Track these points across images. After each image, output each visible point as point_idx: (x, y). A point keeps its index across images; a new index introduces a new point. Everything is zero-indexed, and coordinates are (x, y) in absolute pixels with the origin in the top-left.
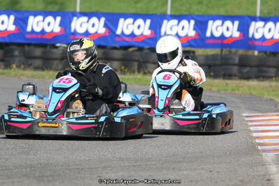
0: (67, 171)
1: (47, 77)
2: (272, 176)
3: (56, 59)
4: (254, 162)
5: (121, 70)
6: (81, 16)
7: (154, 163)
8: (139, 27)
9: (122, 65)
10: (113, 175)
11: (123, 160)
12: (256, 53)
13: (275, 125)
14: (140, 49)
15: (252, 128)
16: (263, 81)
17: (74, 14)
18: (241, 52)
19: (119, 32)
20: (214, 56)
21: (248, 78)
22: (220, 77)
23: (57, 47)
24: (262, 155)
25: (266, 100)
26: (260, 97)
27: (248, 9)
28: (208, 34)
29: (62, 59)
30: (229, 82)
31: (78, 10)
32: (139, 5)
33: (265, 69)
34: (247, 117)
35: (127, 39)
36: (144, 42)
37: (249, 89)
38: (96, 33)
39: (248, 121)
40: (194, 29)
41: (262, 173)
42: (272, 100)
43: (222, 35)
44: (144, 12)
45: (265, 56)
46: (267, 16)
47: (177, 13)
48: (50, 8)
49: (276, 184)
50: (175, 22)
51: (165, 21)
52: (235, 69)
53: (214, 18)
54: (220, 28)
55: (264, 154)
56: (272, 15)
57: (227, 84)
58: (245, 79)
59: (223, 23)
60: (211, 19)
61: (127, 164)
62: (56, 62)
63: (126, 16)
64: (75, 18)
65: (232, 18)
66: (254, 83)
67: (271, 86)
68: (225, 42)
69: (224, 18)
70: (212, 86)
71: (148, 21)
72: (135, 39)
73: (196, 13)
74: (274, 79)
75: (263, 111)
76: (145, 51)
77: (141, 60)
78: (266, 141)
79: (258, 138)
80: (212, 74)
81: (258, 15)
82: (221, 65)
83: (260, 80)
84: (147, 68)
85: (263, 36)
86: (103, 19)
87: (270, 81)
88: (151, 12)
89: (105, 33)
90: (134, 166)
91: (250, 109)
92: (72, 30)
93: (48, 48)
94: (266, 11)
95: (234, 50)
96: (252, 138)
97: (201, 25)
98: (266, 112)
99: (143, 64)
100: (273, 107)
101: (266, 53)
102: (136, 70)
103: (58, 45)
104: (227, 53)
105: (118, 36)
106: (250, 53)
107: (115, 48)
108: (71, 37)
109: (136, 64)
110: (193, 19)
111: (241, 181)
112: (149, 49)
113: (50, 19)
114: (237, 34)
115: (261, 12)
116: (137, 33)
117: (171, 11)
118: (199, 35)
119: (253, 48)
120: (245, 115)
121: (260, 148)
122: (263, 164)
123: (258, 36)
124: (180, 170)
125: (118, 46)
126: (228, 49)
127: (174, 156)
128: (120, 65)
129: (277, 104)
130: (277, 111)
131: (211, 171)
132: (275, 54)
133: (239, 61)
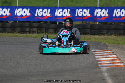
0: (14, 77)
1: (4, 36)
2: (105, 78)
4: (97, 71)
5: (38, 32)
6: (19, 8)
8: (45, 12)
11: (39, 72)
12: (98, 23)
13: (106, 55)
14: (46, 22)
15: (96, 57)
17: (16, 7)
18: (91, 23)
19: (36, 15)
20: (79, 25)
21: (94, 35)
24: (101, 69)
25: (102, 44)
26: (100, 43)
27: (94, 4)
28: (76, 15)
29: (10, 28)
31: (18, 6)
32: (45, 3)
33: (102, 30)
35: (40, 18)
37: (95, 39)
38: (26, 15)
39: (94, 53)
40: (70, 13)
41: (101, 77)
42: (105, 44)
44: (47, 6)
45: (101, 24)
46: (102, 6)
47: (62, 6)
48: (5, 5)
49: (107, 81)
50: (61, 10)
51: (57, 10)
52: (88, 31)
53: (79, 8)
54: (81, 12)
55: (102, 68)
56: (104, 6)
57: (85, 37)
60: (77, 9)
61: (40, 74)
62: (8, 29)
63: (39, 8)
64: (16, 9)
65: (87, 8)
66: (97, 36)
67: (104, 38)
68: (84, 18)
69: (83, 8)
71: (49, 10)
72: (44, 18)
73: (71, 6)
74: (106, 34)
75: (101, 49)
76: (48, 23)
77: (46, 27)
78: (103, 62)
79: (99, 61)
81: (98, 6)
82: (82, 29)
83: (100, 35)
84: (49, 31)
87: (104, 36)
88: (50, 6)
89: (30, 15)
91: (96, 48)
92: (15, 14)
93: (4, 23)
94: (102, 4)
95: (88, 22)
96: (96, 61)
97: (73, 11)
98: (103, 49)
99: (47, 29)
100: (106, 47)
101: (102, 23)
102: (44, 32)
103: (9, 21)
104: (85, 23)
106: (95, 23)
107: (35, 22)
108: (15, 18)
109: (44, 29)
110: (69, 9)
111: (92, 80)
112: (50, 22)
113: (5, 10)
114: (89, 15)
117: (59, 5)
118: (72, 16)
119: (97, 21)
120: (93, 51)
121: (100, 65)
122: (101, 72)
123: (98, 15)
124: (64, 76)
125: (36, 21)
126: (85, 22)
127: (62, 70)
128: (37, 30)
129: (107, 46)
130: (108, 49)
131: (78, 76)
132: (106, 23)
133: (90, 27)
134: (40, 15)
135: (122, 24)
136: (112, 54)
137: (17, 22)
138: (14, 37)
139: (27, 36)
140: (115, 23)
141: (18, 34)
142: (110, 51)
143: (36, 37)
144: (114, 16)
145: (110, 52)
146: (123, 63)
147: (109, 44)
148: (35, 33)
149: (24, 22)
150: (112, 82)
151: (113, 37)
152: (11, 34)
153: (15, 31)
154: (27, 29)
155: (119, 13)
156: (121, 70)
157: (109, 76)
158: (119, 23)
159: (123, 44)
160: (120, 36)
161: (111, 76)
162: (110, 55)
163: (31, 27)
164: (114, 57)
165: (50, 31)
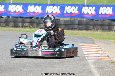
0: (8, 68)
2: (92, 70)
3: (3, 22)
4: (84, 64)
5: (30, 27)
6: (12, 5)
7: (43, 65)
9: (30, 25)
10: (27, 70)
12: (85, 20)
13: (93, 49)
14: (37, 18)
15: (83, 50)
16: (88, 31)
17: (10, 4)
18: (79, 19)
20: (67, 21)
22: (70, 29)
23: (3, 18)
24: (87, 61)
25: (89, 39)
26: (87, 37)
27: (81, 2)
28: (65, 12)
29: (5, 22)
30: (74, 31)
31: (11, 2)
33: (88, 26)
34: (81, 45)
36: (39, 15)
37: (82, 34)
39: (82, 47)
40: (59, 10)
41: (88, 69)
42: (91, 39)
43: (71, 12)
44: (39, 3)
45: (88, 21)
46: (89, 4)
47: (53, 3)
49: (93, 73)
50: (51, 7)
51: (47, 7)
52: (76, 26)
54: (70, 9)
55: (88, 61)
56: (91, 4)
57: (73, 32)
58: (80, 30)
59: (71, 7)
60: (67, 6)
61: (32, 65)
63: (31, 5)
64: (10, 6)
65: (75, 5)
66: (84, 32)
67: (91, 33)
68: (72, 15)
69: (72, 5)
70: (67, 33)
71: (41, 7)
72: (35, 14)
73: (60, 3)
74: (92, 30)
76: (40, 19)
77: (38, 22)
78: (89, 55)
79: (86, 54)
80: (67, 28)
81: (86, 4)
82: (71, 25)
83: (86, 31)
85: (88, 12)
86: (22, 6)
88: (42, 3)
90: (35, 66)
91: (82, 42)
92: (9, 11)
94: (89, 3)
95: (76, 18)
96: (83, 54)
97: (62, 8)
98: (89, 44)
99: (38, 24)
101: (89, 19)
102: (36, 27)
103: (3, 16)
104: (73, 20)
105: (28, 13)
106: (82, 19)
108: (9, 13)
109: (35, 24)
110: (59, 6)
111: (79, 72)
114: (77, 12)
115: (87, 3)
116: (36, 11)
117: (50, 2)
119: (84, 18)
120: (80, 45)
121: (87, 58)
122: (88, 65)
124: (54, 68)
125: (28, 17)
126: (74, 18)
127: (52, 62)
128: (29, 25)
129: (93, 41)
130: (94, 43)
131: (67, 68)
132: (92, 20)
133: (78, 23)
134: (32, 11)
135: (108, 21)
136: (98, 48)
137: (11, 17)
138: (8, 31)
139: (20, 31)
140: (100, 20)
141: (12, 29)
142: (96, 45)
143: (28, 32)
144: (100, 13)
145: (96, 47)
146: (108, 56)
147: (96, 39)
148: (27, 28)
149: (17, 17)
150: (98, 74)
151: (99, 32)
152: (5, 29)
153: (9, 26)
154: (20, 24)
155: (105, 10)
156: (106, 63)
157: (95, 68)
158: (105, 20)
159: (108, 39)
160: (105, 31)
161: (97, 68)
162: (96, 49)
163: (23, 22)
164: (100, 51)
165: (41, 26)
